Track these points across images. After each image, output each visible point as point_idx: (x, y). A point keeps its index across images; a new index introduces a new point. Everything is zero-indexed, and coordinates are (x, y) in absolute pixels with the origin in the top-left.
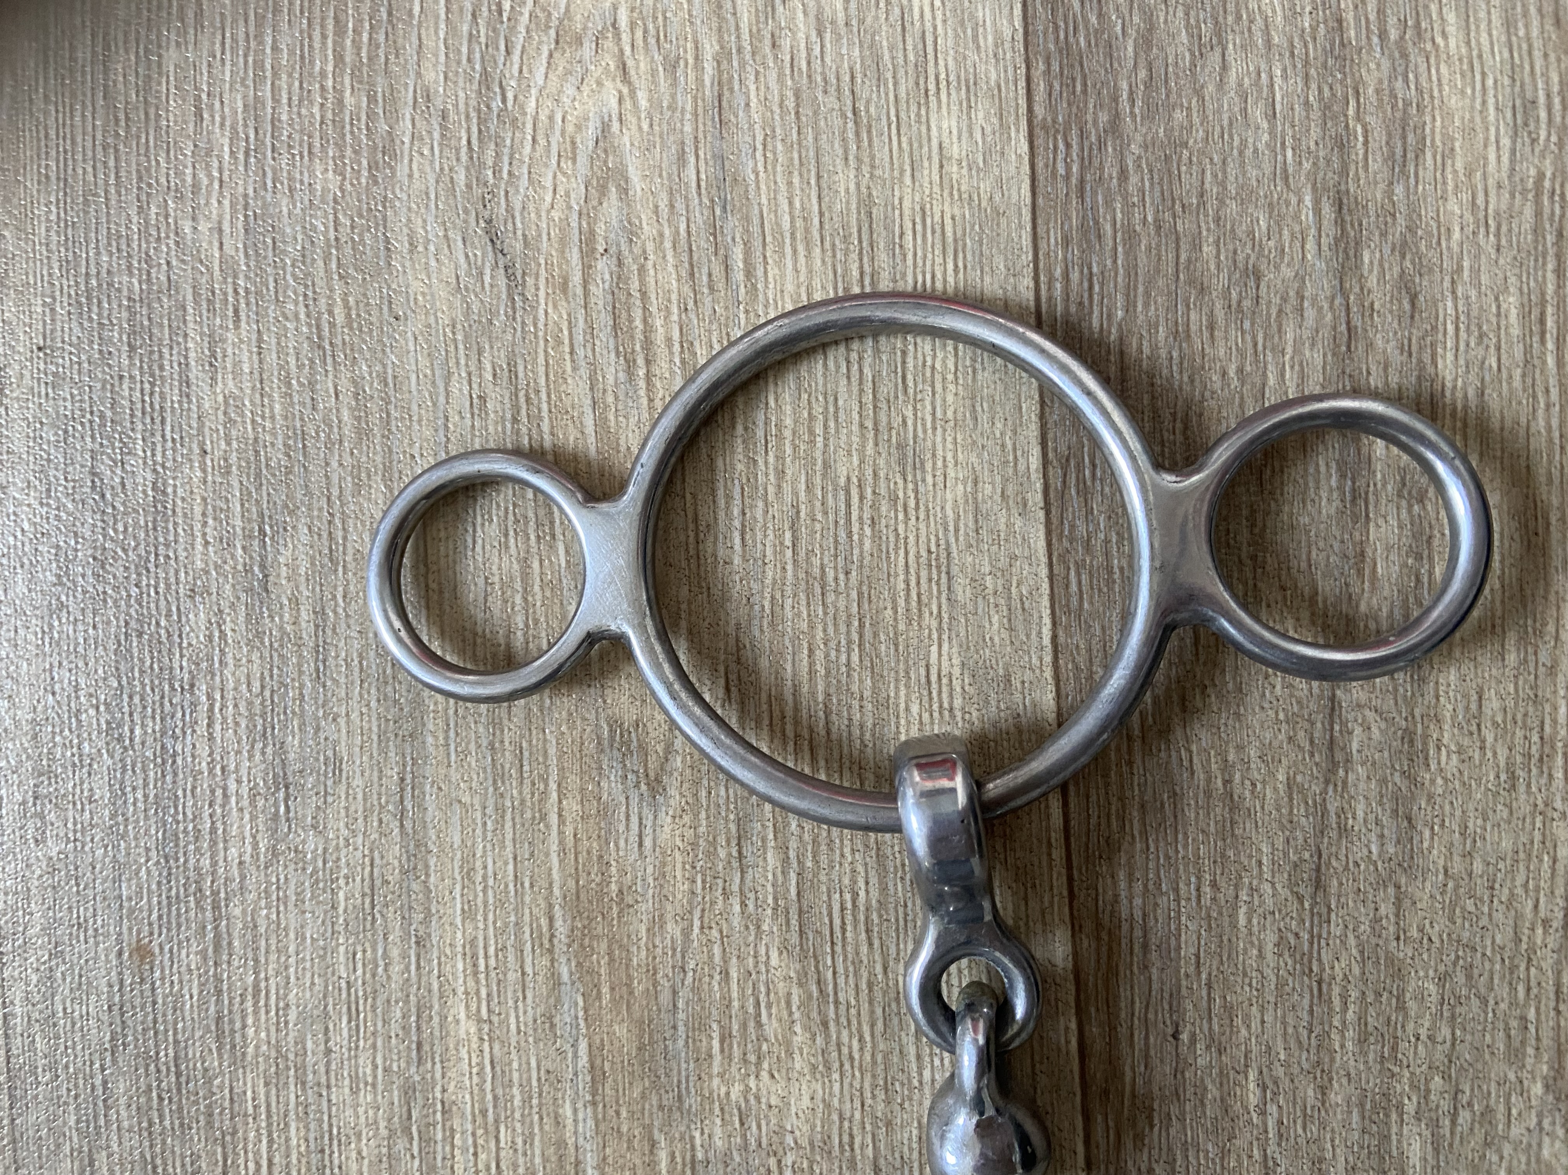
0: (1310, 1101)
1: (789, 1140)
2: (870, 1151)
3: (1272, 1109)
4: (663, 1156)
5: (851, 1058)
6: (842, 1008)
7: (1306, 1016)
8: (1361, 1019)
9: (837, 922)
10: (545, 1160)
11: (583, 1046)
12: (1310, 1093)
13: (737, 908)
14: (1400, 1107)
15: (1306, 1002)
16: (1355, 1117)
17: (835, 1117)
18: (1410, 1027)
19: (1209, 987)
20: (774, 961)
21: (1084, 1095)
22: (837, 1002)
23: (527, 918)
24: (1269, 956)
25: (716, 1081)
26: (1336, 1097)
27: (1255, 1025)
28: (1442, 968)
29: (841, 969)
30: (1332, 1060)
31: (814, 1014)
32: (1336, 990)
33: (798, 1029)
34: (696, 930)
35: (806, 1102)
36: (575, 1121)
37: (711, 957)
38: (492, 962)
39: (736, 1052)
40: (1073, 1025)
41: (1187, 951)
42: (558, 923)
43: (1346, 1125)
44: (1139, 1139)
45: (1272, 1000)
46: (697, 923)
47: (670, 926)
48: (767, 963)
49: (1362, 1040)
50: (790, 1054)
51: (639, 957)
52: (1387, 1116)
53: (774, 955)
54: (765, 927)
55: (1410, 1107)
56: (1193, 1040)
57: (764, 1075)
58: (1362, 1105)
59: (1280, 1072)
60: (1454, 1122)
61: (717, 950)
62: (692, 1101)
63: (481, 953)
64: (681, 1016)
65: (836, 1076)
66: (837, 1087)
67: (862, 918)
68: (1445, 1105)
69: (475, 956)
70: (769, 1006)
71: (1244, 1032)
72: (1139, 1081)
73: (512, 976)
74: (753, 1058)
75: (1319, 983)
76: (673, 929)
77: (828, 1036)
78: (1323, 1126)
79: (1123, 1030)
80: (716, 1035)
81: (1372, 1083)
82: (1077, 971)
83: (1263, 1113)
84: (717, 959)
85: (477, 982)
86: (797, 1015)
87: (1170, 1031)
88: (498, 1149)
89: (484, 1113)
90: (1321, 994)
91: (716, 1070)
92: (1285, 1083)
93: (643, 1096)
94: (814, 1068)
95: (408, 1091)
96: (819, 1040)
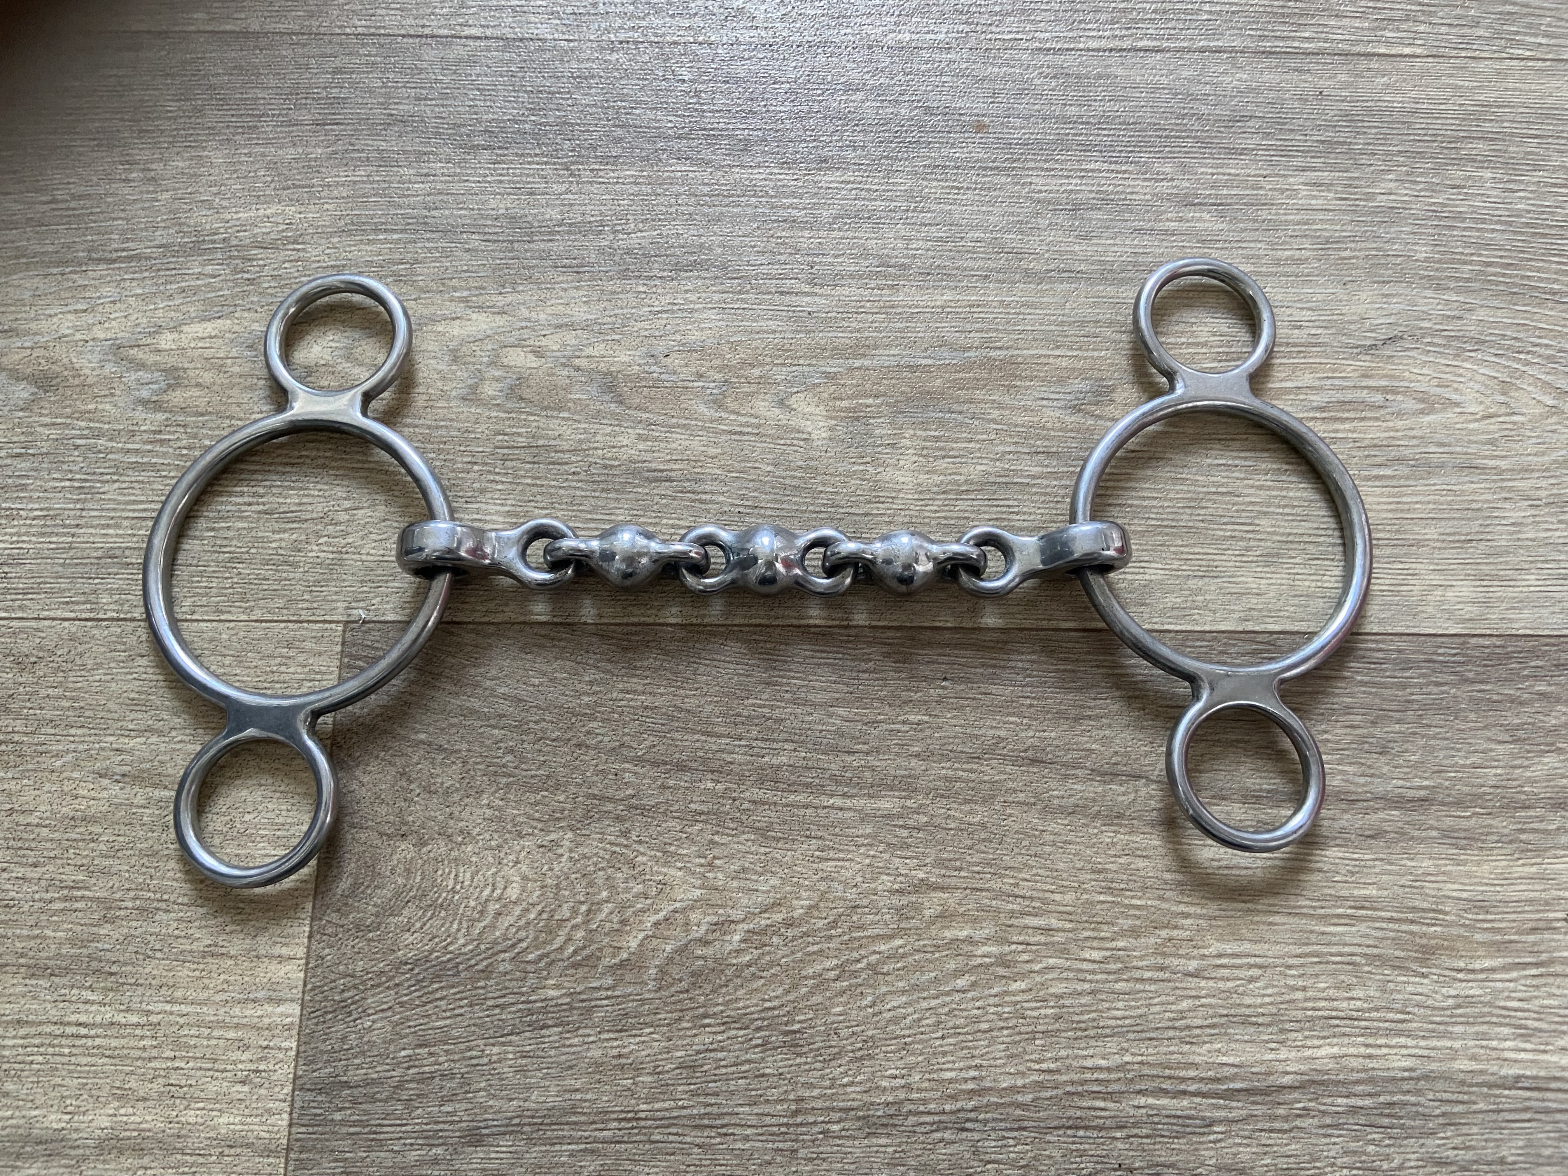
0: (911, 749)
1: (880, 469)
2: (875, 512)
3: (906, 728)
4: (870, 401)
5: (926, 505)
6: (954, 503)
7: (959, 749)
8: (958, 779)
9: (1002, 503)
10: (867, 338)
11: (930, 362)
12: (916, 749)
13: (1008, 449)
14: (910, 798)
15: (967, 750)
16: (903, 773)
17: (893, 495)
18: (955, 806)
19: (974, 699)
20: (979, 468)
21: (911, 628)
22: (957, 500)
23: (1000, 335)
24: (992, 732)
25: (912, 432)
26: (914, 762)
27: (954, 722)
28: (989, 825)
29: (975, 503)
30: (935, 762)
31: (950, 487)
32: (975, 767)
33: (941, 478)
34: (996, 426)
35: (902, 479)
36: (888, 356)
37: (983, 433)
38: (976, 315)
39: (928, 444)
40: (949, 625)
41: (993, 689)
42: (999, 352)
43: (899, 767)
44: (887, 655)
45: (968, 731)
46: (999, 427)
47: (997, 412)
48: (978, 463)
49: (946, 779)
50: (928, 473)
51: (979, 394)
52: (904, 790)
53: (983, 468)
54: (998, 463)
55: (909, 803)
56: (943, 688)
57: (916, 458)
58: (910, 776)
59: (928, 733)
60: (901, 827)
61: (985, 437)
62: (900, 419)
63: (979, 309)
64: (947, 415)
65: (916, 496)
66: (910, 496)
67: (1004, 516)
68: (911, 822)
69: (979, 306)
70: (954, 463)
71: (949, 715)
72: (920, 658)
73: (968, 326)
74: (925, 452)
75: (978, 758)
76: (995, 414)
77: (938, 493)
78: (897, 754)
79: (948, 651)
80: (936, 434)
81: (922, 783)
82: (979, 629)
83: (904, 723)
84: (979, 437)
85: (965, 307)
86: (949, 478)
87: (948, 676)
88: (873, 313)
89: (892, 307)
90: (972, 758)
91: (919, 433)
92: (921, 735)
93: (903, 392)
94: (921, 485)
95: (903, 267)
96: (936, 489)
